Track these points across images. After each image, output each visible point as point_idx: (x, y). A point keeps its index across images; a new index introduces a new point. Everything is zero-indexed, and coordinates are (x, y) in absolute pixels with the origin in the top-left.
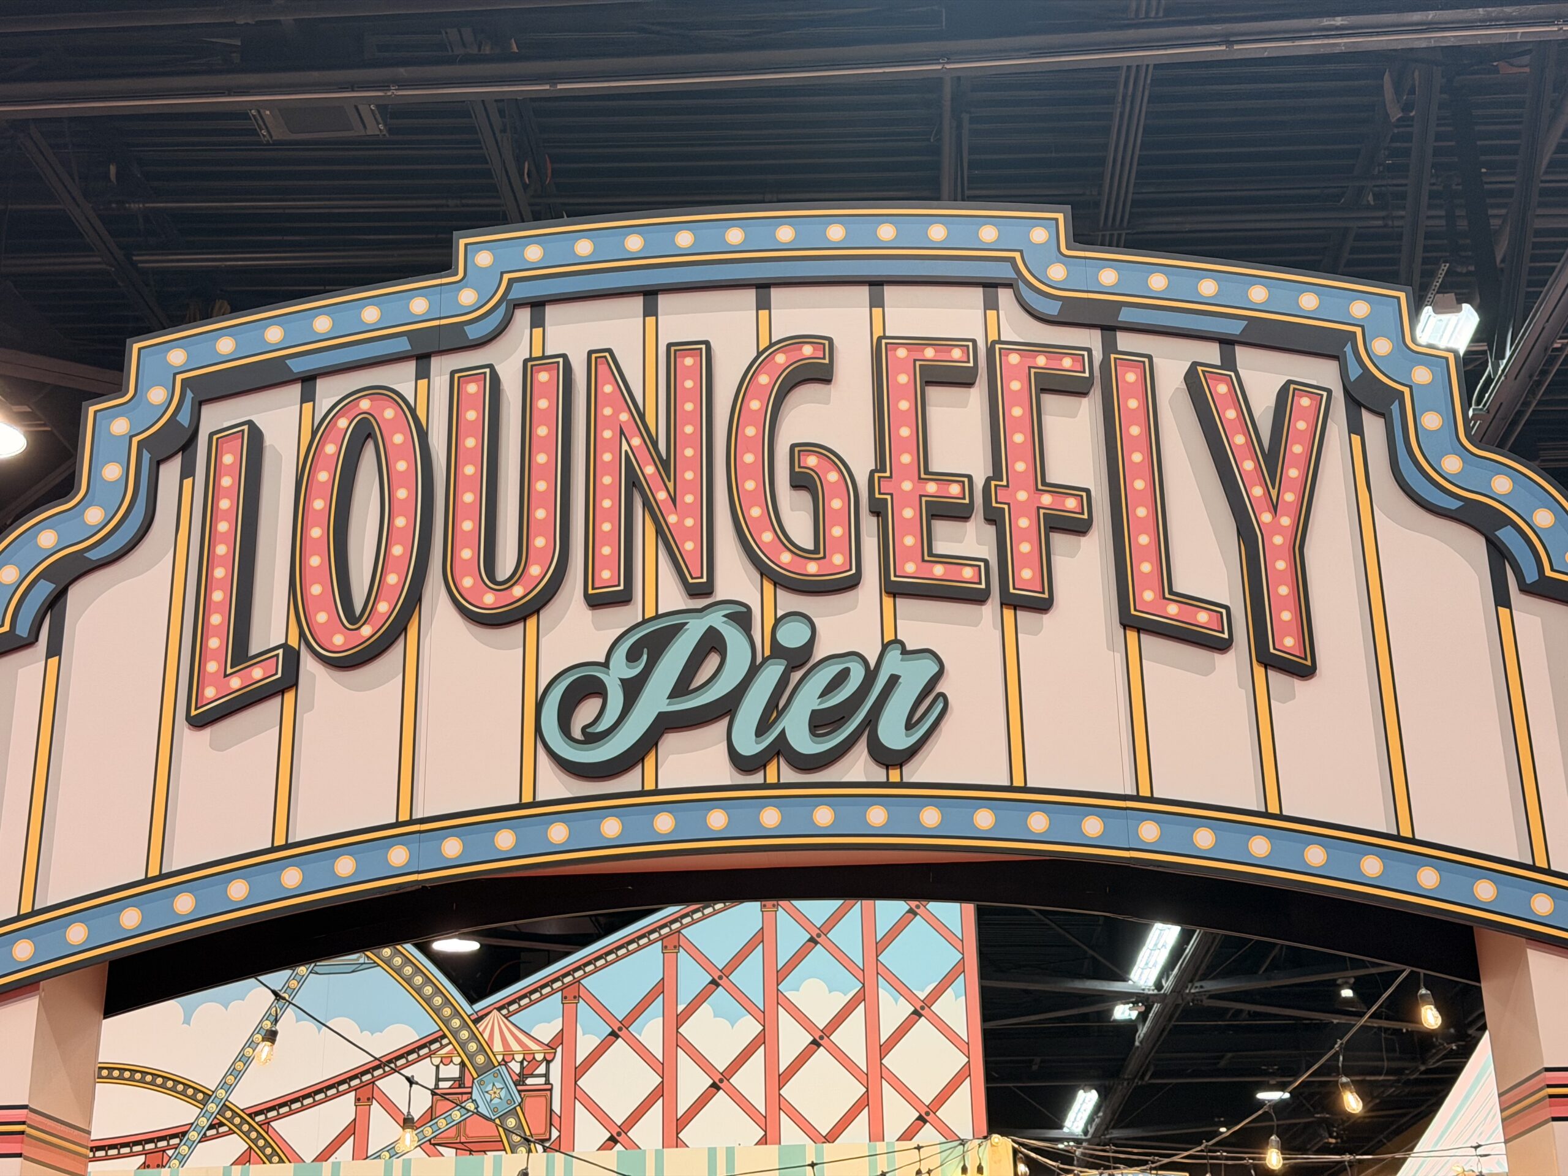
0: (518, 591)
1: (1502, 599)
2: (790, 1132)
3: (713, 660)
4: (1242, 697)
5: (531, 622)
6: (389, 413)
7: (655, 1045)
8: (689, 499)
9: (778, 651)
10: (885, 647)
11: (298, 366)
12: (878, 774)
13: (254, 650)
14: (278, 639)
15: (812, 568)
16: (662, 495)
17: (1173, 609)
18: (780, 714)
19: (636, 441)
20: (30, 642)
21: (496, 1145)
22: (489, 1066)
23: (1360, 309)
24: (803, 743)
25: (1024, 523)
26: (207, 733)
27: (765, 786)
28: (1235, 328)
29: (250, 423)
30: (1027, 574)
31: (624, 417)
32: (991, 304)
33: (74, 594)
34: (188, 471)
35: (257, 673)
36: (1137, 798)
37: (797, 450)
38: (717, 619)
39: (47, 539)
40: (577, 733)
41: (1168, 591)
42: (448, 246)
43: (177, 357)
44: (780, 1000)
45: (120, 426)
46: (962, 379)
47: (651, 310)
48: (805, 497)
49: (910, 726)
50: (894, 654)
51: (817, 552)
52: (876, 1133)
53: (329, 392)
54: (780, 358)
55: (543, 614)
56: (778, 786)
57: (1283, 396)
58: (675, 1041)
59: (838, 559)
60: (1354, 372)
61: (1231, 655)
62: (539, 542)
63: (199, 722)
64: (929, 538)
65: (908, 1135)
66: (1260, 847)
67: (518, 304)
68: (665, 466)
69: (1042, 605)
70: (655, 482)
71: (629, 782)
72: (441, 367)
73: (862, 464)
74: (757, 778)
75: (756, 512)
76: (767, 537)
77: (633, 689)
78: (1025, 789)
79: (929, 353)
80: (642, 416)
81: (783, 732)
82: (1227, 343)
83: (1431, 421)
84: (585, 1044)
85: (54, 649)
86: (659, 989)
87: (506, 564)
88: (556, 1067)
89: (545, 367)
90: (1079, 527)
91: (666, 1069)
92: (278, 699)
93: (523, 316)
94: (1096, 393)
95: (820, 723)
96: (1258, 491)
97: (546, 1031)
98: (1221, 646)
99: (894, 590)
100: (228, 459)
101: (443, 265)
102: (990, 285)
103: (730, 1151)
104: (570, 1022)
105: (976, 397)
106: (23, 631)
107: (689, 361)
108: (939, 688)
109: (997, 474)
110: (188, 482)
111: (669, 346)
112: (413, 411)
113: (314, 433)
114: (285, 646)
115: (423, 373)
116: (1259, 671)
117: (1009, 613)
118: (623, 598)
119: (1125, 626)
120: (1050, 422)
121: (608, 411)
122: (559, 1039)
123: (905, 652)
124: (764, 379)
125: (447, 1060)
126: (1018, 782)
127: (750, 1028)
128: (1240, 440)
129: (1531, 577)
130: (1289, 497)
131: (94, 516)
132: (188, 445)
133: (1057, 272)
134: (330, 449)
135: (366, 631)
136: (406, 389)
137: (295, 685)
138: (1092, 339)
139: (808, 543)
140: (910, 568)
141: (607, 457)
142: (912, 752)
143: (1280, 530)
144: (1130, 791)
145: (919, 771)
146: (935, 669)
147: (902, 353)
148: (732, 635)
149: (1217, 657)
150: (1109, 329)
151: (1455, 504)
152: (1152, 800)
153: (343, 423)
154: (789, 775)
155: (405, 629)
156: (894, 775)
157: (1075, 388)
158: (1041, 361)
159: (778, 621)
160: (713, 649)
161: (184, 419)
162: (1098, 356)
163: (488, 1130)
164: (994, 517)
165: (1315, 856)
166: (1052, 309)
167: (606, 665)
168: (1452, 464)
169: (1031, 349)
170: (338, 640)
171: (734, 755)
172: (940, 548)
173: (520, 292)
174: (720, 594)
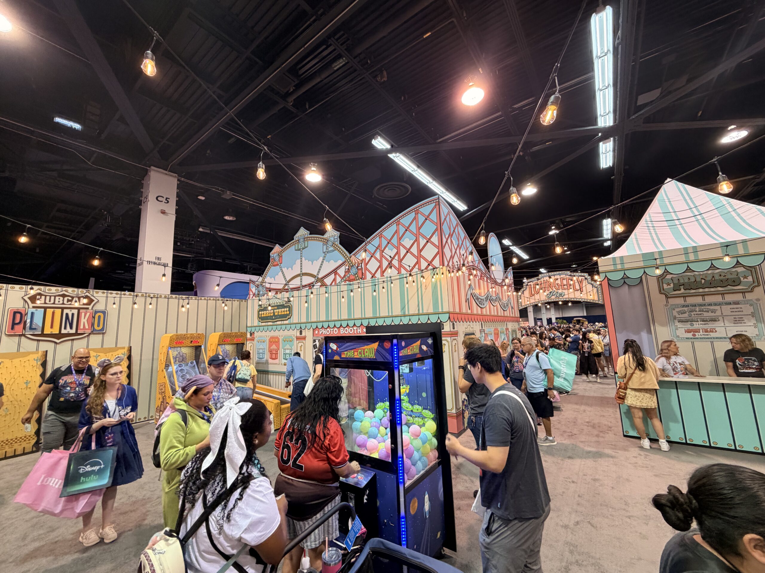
7: (379, 257)
21: (355, 280)
22: (353, 266)
44: (400, 244)
52: (420, 269)
58: (382, 256)
84: (367, 259)
86: (379, 246)
88: (363, 264)
91: (380, 262)
97: (361, 258)
104: (365, 255)
125: (346, 266)
127: (395, 251)
163: (353, 277)
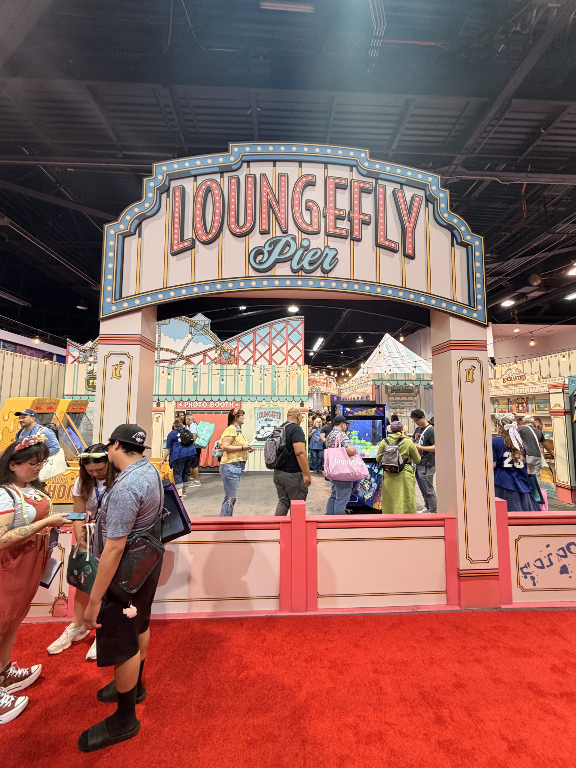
0: (244, 229)
1: (453, 245)
2: (273, 363)
3: (288, 248)
4: (400, 263)
5: (247, 237)
6: (214, 185)
7: (252, 349)
8: (283, 210)
9: (302, 246)
10: (325, 247)
11: (193, 173)
12: (323, 275)
13: (185, 238)
14: (190, 236)
15: (310, 228)
16: (277, 209)
17: (387, 243)
18: (302, 260)
19: (271, 196)
20: (134, 234)
21: (226, 363)
22: (225, 351)
23: (430, 179)
24: (307, 267)
25: (356, 221)
26: (175, 257)
27: (298, 276)
28: (404, 181)
29: (182, 185)
30: (356, 233)
31: (268, 190)
32: (351, 171)
33: (144, 223)
34: (168, 196)
35: (186, 244)
36: (377, 283)
37: (307, 201)
38: (289, 238)
39: (136, 210)
40: (258, 262)
41: (386, 239)
42: (227, 145)
43: (164, 168)
44: (272, 343)
45: (152, 184)
46: (344, 188)
47: (274, 166)
48: (308, 212)
49: (330, 265)
50: (327, 249)
51: (311, 225)
52: (287, 364)
53: (200, 179)
54: (304, 179)
55: (250, 235)
56: (301, 276)
57: (413, 198)
58: (255, 349)
59: (316, 227)
60: (428, 193)
61: (398, 254)
62: (249, 218)
63: (174, 254)
64: (336, 224)
65: (292, 364)
66: (401, 294)
67: (244, 162)
68: (278, 202)
69: (359, 240)
70: (275, 206)
71: (269, 273)
72: (226, 175)
73: (322, 205)
74: (297, 274)
75: (298, 215)
76: (300, 220)
77: (270, 253)
78: (354, 280)
79: (337, 181)
80: (272, 190)
81: (303, 265)
82: (402, 184)
83: (443, 205)
84: (241, 349)
85: (140, 236)
86: (253, 341)
87: (242, 223)
88: (236, 352)
89: (250, 177)
90: (368, 224)
91: (254, 353)
92: (191, 251)
93: (245, 165)
94: (373, 193)
95: (311, 263)
96: (406, 218)
97: (234, 346)
98: (396, 251)
99: (328, 235)
100: (177, 194)
101: (226, 150)
102: (351, 166)
103: (264, 366)
104: (238, 345)
105: (347, 192)
106: (132, 231)
107: (283, 178)
108: (337, 257)
109: (351, 210)
110: (168, 199)
111: (279, 174)
112: (220, 185)
113: (197, 189)
114: (192, 238)
115: (222, 177)
116: (403, 257)
117: (352, 242)
118: (268, 233)
119: (377, 246)
120: (363, 199)
121: (265, 189)
122: (236, 348)
123: (330, 248)
124: (300, 184)
125: (218, 350)
126: (352, 278)
127: (267, 347)
128: (403, 206)
129: (459, 241)
130: (413, 220)
131: (147, 205)
132: (168, 190)
133: (366, 164)
134: (201, 193)
135: (210, 236)
136: (218, 180)
137: (194, 247)
138: (373, 181)
139: (309, 223)
140: (331, 230)
141: (264, 199)
142: (330, 270)
143: (410, 227)
144: (375, 281)
145: (331, 275)
146: (336, 253)
147: (331, 180)
148: (292, 242)
149: (395, 254)
150: (377, 179)
151: (445, 224)
152: (380, 283)
153: (204, 187)
154: (303, 274)
155: (219, 236)
156: (326, 275)
157: (369, 192)
158: (362, 185)
159: (302, 240)
160: (288, 245)
161: (167, 183)
162: (374, 185)
163: (225, 361)
164: (350, 220)
165: (412, 296)
166: (365, 173)
167: (264, 247)
168: (446, 215)
169: (360, 182)
170: (204, 238)
171: (292, 269)
172: (338, 226)
173: (244, 158)
174: (289, 233)
